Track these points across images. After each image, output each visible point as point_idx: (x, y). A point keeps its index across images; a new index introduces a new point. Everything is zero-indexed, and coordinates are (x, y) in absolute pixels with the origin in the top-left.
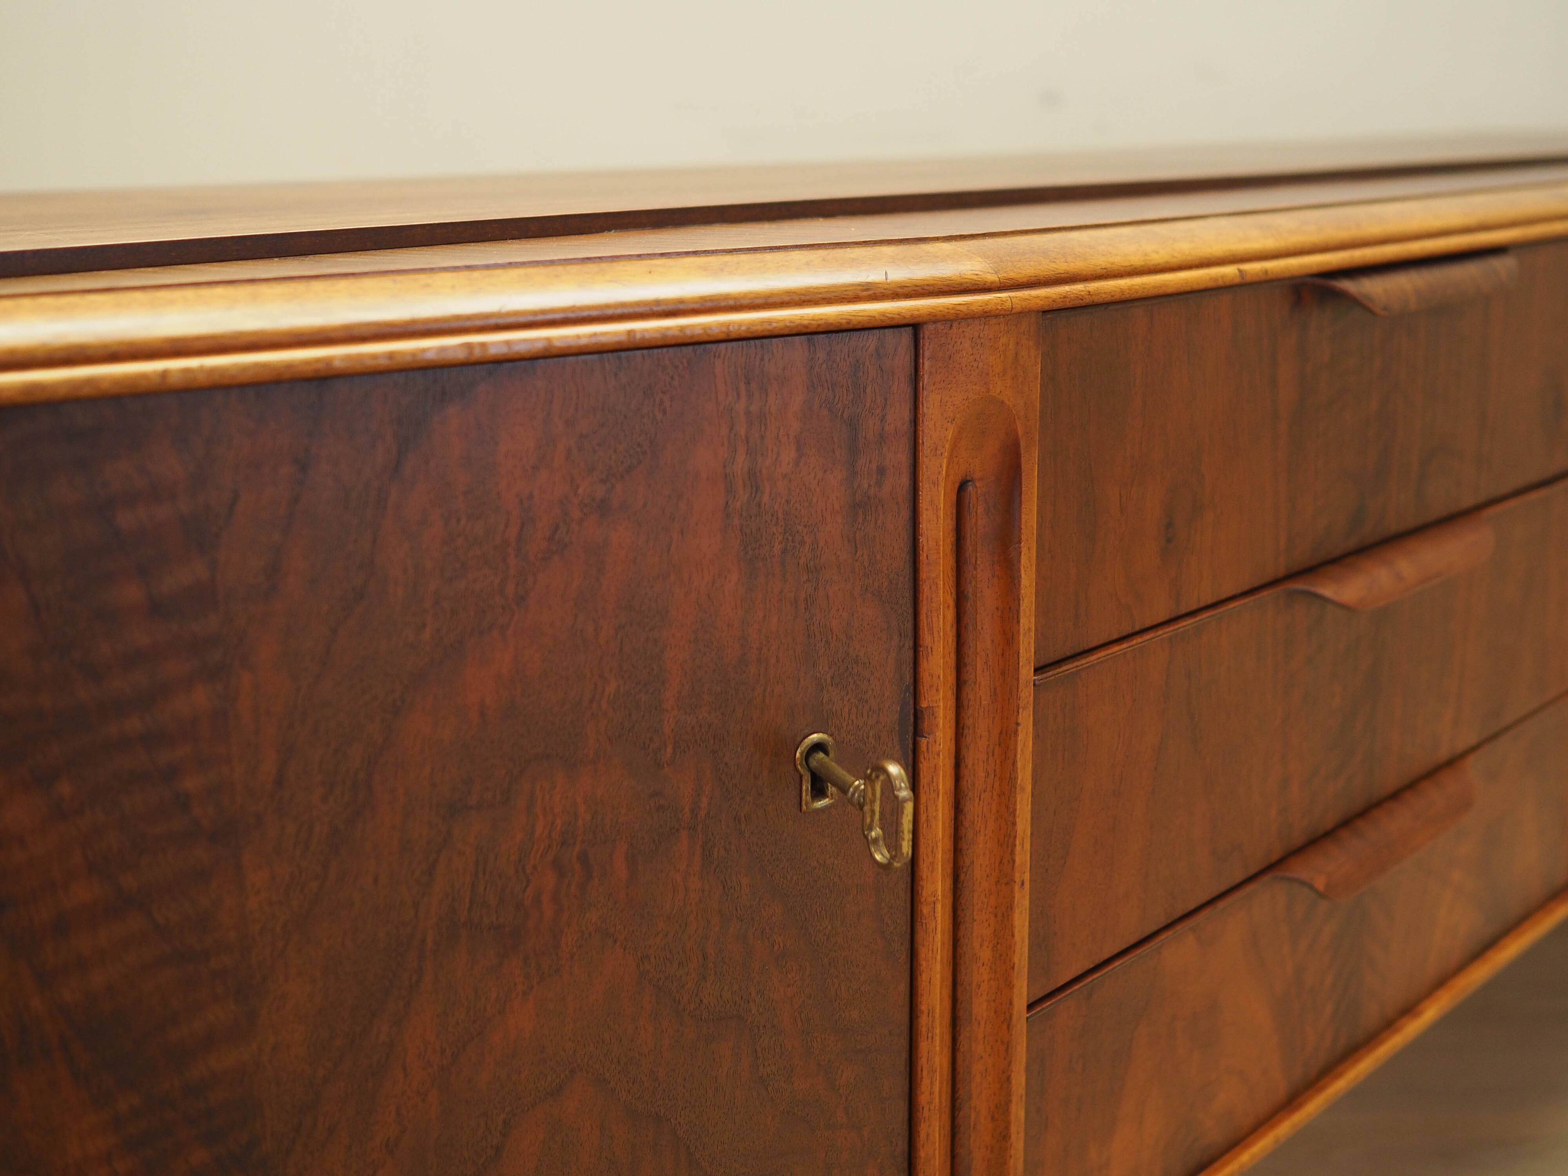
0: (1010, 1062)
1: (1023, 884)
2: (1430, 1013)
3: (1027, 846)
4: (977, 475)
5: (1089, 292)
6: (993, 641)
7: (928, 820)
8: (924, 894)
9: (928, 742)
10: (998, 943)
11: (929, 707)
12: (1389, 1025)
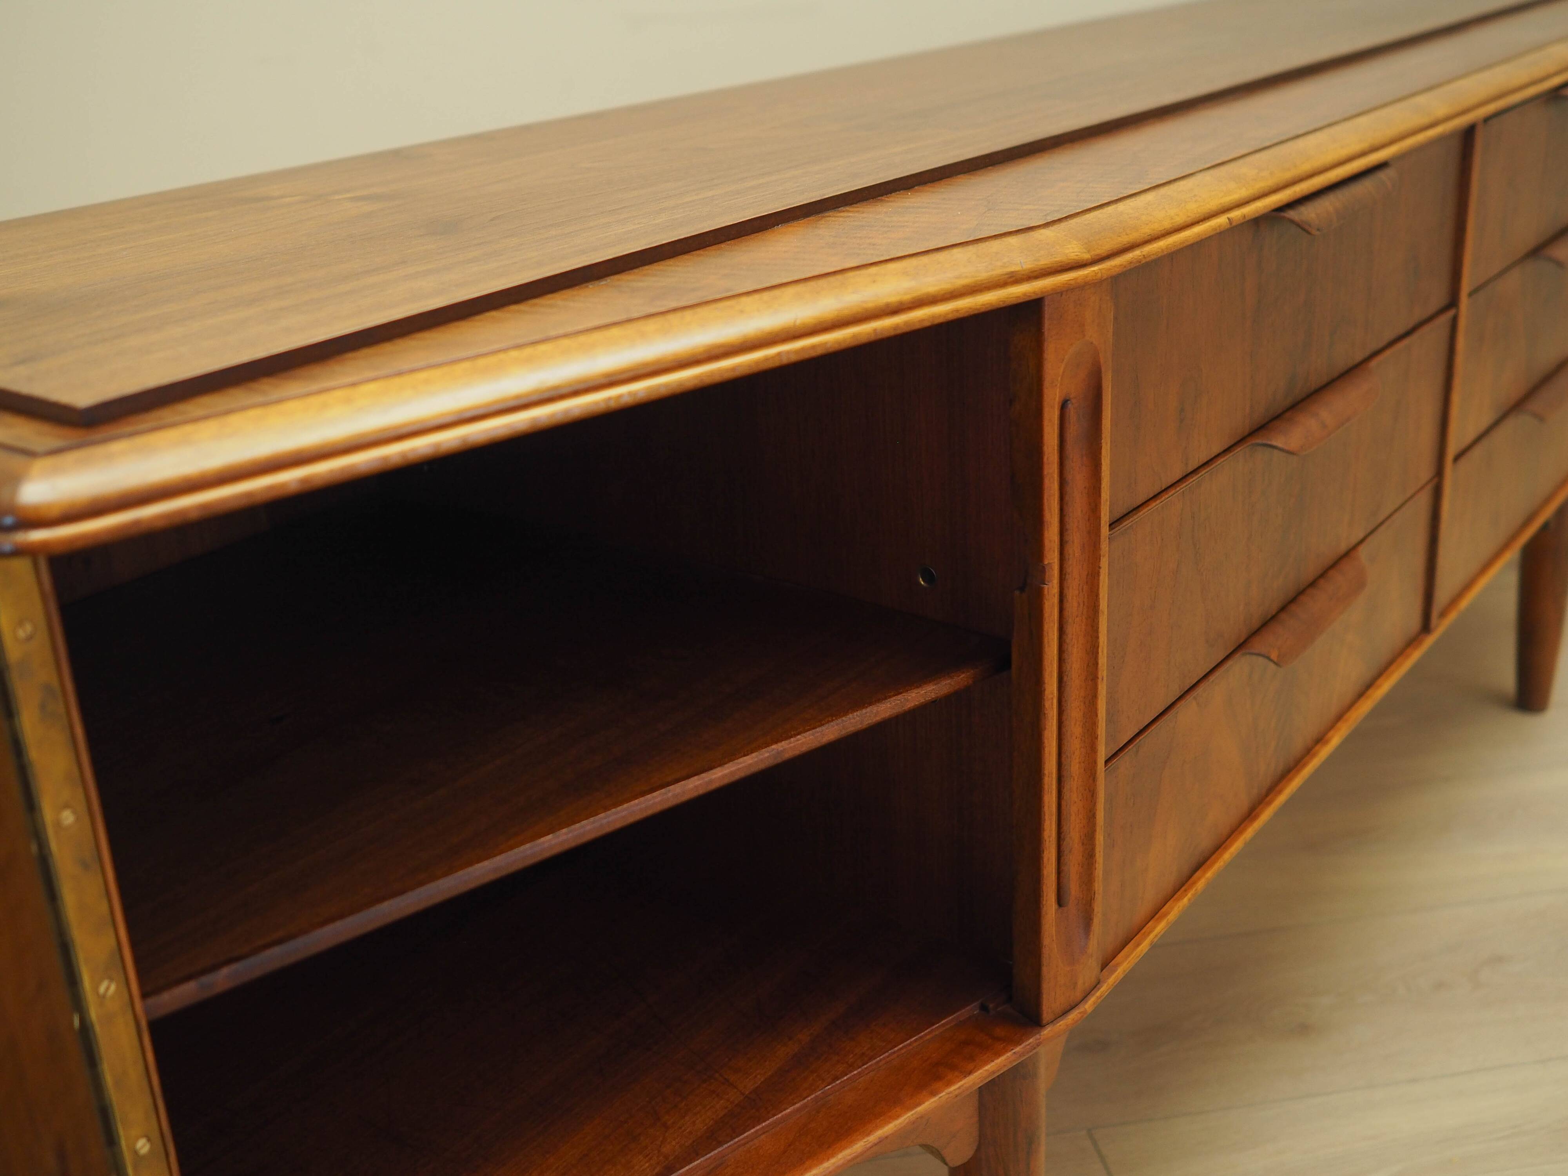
0: (1095, 803)
1: (1103, 679)
2: (1336, 740)
3: (1105, 651)
4: (1072, 396)
5: (1144, 256)
6: (1082, 511)
7: (1048, 642)
8: (1046, 692)
9: (1048, 589)
10: (1086, 722)
11: (1049, 563)
12: (1309, 752)
